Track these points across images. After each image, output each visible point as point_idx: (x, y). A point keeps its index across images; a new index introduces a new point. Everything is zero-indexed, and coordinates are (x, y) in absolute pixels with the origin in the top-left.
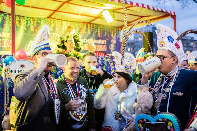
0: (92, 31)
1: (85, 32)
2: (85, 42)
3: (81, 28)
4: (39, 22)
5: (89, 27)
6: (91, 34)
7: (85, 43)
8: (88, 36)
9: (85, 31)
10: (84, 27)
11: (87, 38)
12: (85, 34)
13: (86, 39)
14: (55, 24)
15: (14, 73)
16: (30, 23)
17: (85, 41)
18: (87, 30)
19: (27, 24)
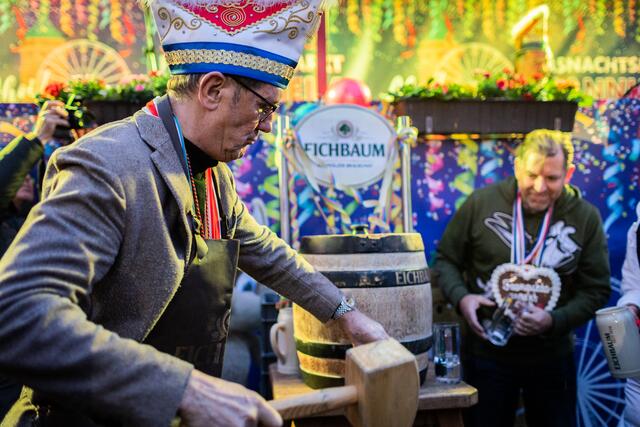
0: (631, 23)
1: (601, 31)
2: (600, 70)
3: (583, 14)
4: (423, 8)
5: (618, 10)
6: (628, 37)
7: (603, 75)
8: (613, 43)
9: (602, 26)
10: (595, 12)
11: (611, 55)
12: (599, 38)
13: (605, 55)
14: (482, 12)
15: (316, 154)
16: (393, 16)
17: (602, 65)
18: (608, 22)
19: (383, 19)
